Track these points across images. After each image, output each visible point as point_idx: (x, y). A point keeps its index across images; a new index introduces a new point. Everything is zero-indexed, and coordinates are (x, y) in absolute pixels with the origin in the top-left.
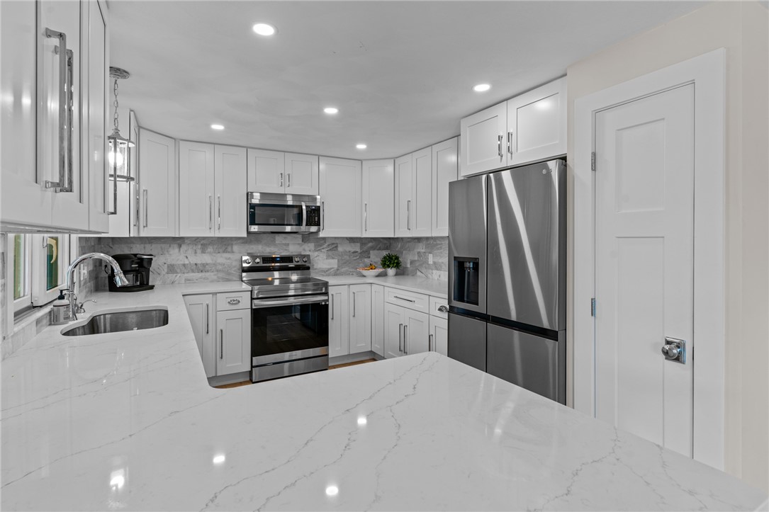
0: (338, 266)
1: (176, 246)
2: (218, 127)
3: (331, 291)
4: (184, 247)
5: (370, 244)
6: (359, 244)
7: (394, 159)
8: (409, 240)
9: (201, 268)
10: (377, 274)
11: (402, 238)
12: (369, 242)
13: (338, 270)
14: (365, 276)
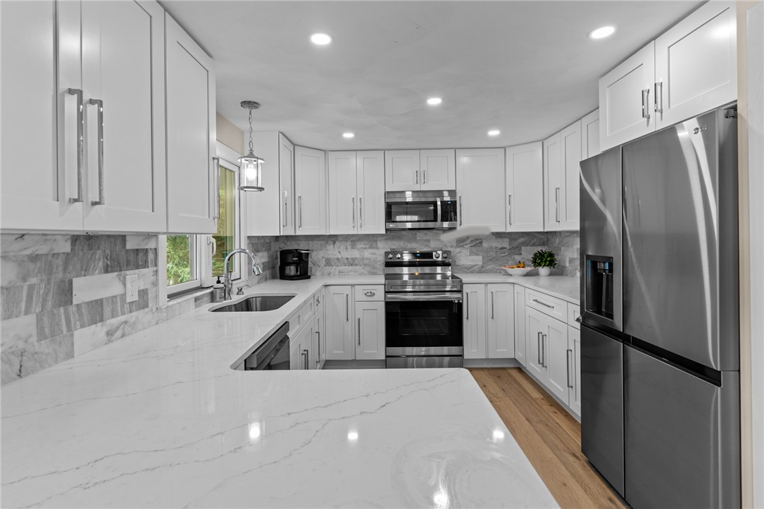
0: (483, 263)
1: (331, 242)
2: (348, 135)
3: (466, 289)
4: (338, 244)
5: (521, 240)
6: (507, 240)
7: (543, 141)
8: (567, 234)
9: (352, 262)
10: (525, 273)
11: (560, 232)
12: (520, 237)
13: (482, 267)
14: (511, 275)
